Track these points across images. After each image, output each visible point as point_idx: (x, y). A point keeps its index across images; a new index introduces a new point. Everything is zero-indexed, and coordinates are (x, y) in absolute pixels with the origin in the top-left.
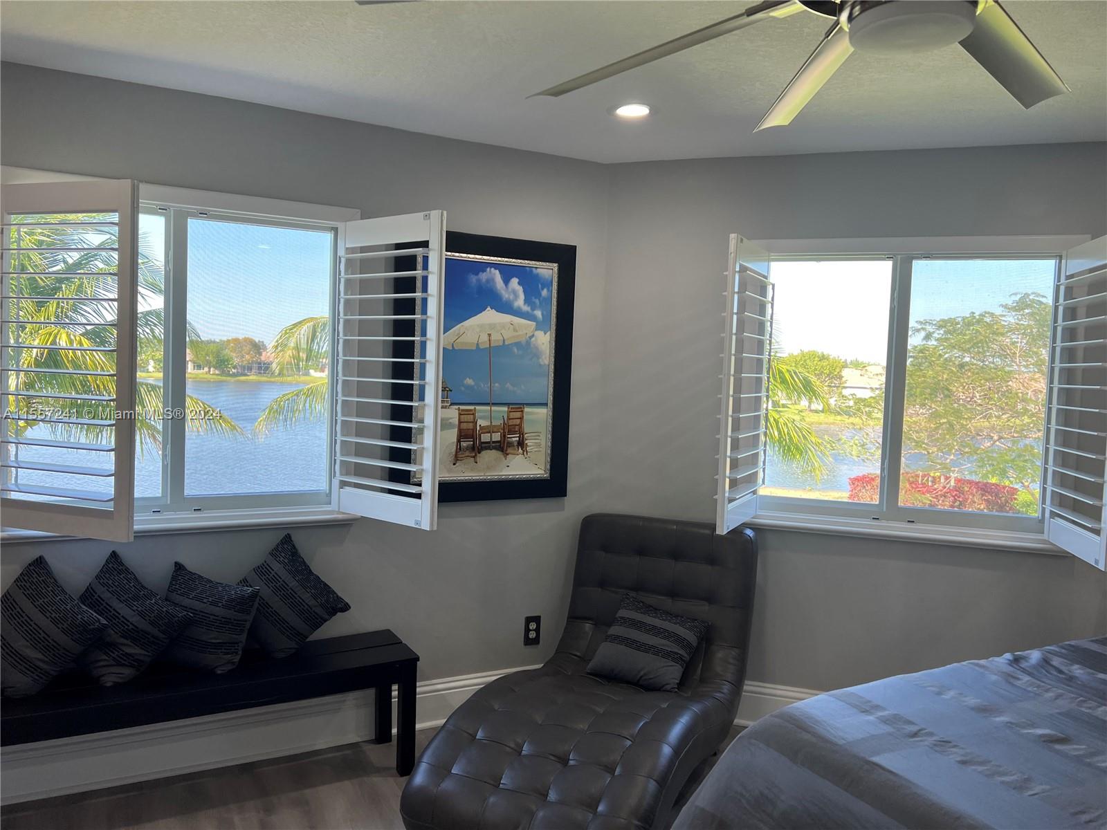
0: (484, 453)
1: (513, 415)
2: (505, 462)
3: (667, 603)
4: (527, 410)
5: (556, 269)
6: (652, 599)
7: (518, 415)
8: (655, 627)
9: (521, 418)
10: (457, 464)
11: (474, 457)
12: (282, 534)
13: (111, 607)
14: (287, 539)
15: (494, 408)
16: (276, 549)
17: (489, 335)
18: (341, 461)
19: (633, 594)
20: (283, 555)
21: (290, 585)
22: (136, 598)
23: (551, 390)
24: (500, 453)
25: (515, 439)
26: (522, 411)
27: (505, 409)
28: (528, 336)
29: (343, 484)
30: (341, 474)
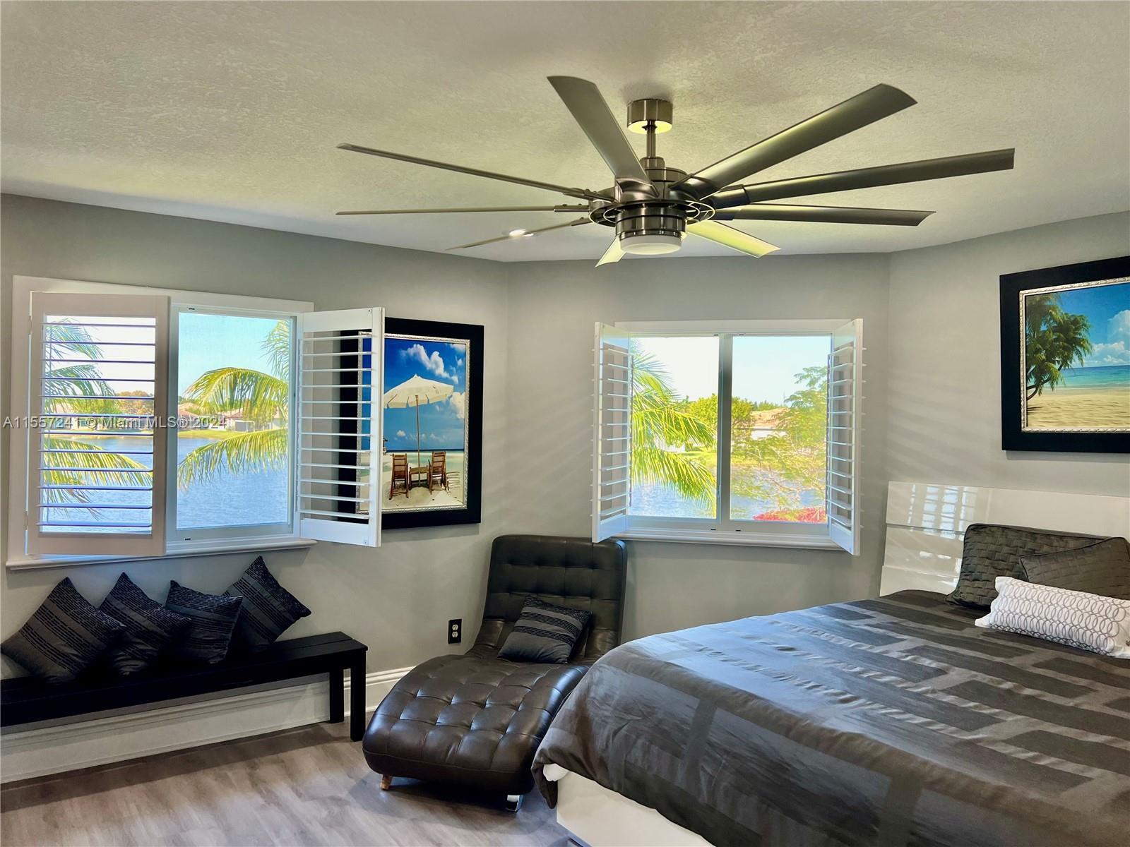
0: (413, 489)
1: (436, 459)
2: (431, 497)
3: (559, 600)
4: (448, 454)
5: (468, 344)
6: (547, 598)
7: (440, 459)
8: (550, 618)
9: (444, 461)
10: (393, 499)
11: (406, 493)
12: (255, 557)
13: (126, 615)
14: (260, 561)
15: (421, 454)
16: (251, 568)
17: (417, 396)
18: (301, 498)
19: (535, 596)
20: (257, 572)
21: (264, 596)
22: (145, 608)
23: (467, 438)
24: (426, 489)
25: (438, 478)
26: (444, 456)
27: (431, 454)
28: (448, 396)
29: (303, 516)
30: (301, 509)
